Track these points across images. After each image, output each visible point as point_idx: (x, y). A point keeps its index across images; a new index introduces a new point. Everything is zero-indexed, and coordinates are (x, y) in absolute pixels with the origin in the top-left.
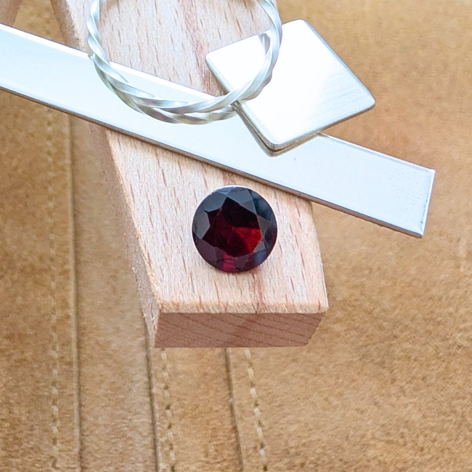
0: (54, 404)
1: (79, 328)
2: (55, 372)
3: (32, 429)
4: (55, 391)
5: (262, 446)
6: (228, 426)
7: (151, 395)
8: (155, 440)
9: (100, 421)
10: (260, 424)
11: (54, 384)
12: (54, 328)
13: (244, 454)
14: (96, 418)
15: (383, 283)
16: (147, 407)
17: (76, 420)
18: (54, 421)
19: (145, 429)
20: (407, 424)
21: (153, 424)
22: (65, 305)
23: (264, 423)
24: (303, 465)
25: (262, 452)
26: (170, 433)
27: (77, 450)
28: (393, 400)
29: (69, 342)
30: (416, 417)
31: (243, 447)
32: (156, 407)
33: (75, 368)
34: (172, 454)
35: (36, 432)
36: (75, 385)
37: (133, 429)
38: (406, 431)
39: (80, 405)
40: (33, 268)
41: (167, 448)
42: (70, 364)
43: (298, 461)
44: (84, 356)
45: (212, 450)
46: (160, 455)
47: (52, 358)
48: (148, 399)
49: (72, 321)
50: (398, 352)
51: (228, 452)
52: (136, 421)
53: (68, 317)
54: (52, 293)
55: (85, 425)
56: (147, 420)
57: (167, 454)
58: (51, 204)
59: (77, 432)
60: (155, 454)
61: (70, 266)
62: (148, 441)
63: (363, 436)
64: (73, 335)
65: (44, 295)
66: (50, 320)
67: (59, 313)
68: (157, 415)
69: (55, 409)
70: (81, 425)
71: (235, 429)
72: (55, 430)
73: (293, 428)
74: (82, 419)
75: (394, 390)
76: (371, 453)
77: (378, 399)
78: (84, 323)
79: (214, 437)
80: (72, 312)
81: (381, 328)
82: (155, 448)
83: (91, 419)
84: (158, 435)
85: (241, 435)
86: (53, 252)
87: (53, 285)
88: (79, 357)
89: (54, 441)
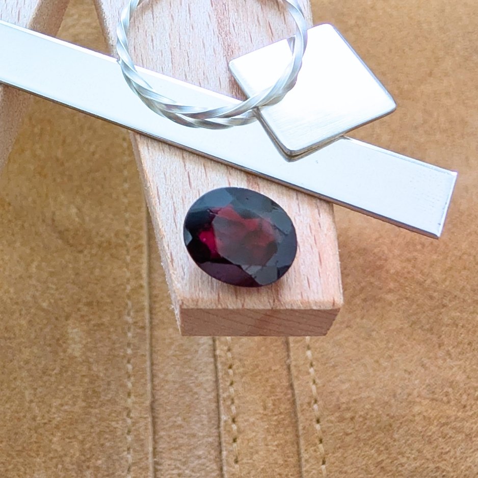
0: (129, 362)
1: (151, 297)
2: (130, 335)
3: (109, 384)
4: (129, 351)
5: (316, 402)
6: (285, 383)
7: (215, 356)
8: (218, 396)
9: (170, 377)
10: (314, 382)
11: (129, 345)
12: (129, 297)
13: (298, 408)
14: (166, 374)
15: (435, 257)
16: (212, 367)
17: (148, 377)
18: (129, 377)
19: (209, 386)
20: (451, 384)
21: (217, 381)
22: (138, 276)
23: (317, 381)
24: (352, 419)
25: (315, 407)
26: (232, 390)
27: (148, 403)
28: (440, 362)
29: (142, 309)
30: (460, 377)
31: (298, 402)
32: (220, 366)
33: (147, 332)
34: (233, 408)
35: (112, 387)
36: (148, 346)
37: (200, 385)
38: (450, 390)
39: (152, 364)
40: (110, 243)
41: (229, 403)
42: (143, 328)
43: (348, 415)
44: (156, 321)
45: (270, 405)
46: (222, 408)
47: (127, 323)
48: (212, 360)
49: (145, 291)
50: (446, 320)
51: (285, 406)
52: (202, 378)
53: (141, 286)
54: (127, 266)
55: (157, 381)
56: (211, 377)
57: (229, 408)
58: (126, 186)
59: (149, 386)
60: (218, 407)
61: (144, 242)
62: (212, 396)
63: (409, 395)
64: (146, 303)
65: (120, 268)
66: (125, 289)
67: (133, 283)
68: (220, 374)
69: (130, 367)
70: (152, 381)
71: (291, 386)
72: (130, 385)
73: (345, 386)
74: (153, 376)
75: (441, 353)
76: (416, 409)
77: (425, 361)
78: (155, 292)
79: (272, 392)
80: (145, 283)
81: (431, 298)
82: (218, 402)
83: (161, 376)
84: (221, 391)
85: (296, 392)
86: (127, 229)
87: (128, 258)
88: (151, 323)
89: (129, 395)
